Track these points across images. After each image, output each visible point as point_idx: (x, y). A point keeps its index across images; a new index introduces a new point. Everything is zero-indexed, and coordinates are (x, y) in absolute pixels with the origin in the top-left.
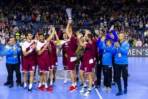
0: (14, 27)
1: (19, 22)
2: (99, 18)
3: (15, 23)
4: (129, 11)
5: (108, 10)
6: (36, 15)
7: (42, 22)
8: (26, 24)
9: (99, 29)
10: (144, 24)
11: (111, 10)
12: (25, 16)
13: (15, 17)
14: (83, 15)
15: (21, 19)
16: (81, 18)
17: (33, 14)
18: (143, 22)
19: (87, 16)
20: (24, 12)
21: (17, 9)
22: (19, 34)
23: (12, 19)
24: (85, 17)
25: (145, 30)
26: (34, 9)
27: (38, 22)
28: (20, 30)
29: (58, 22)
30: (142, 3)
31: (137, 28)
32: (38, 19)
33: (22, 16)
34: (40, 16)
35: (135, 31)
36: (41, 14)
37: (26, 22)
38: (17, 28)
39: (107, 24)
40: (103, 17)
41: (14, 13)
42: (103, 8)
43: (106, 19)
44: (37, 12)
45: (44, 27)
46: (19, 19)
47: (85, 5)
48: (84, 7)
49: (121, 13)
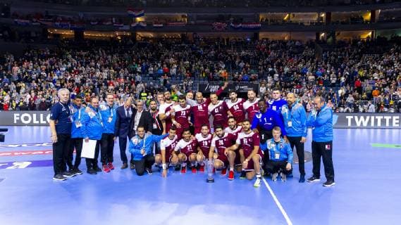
0: (138, 83)
1: (146, 76)
2: (266, 69)
3: (138, 77)
4: (313, 58)
5: (280, 57)
6: (169, 66)
7: (179, 76)
8: (154, 79)
10: (338, 78)
11: (285, 56)
12: (153, 67)
13: (139, 69)
14: (242, 64)
15: (148, 71)
16: (238, 69)
17: (166, 64)
18: (337, 74)
19: (248, 65)
20: (151, 61)
21: (143, 58)
22: (146, 94)
23: (135, 72)
24: (245, 67)
25: (339, 86)
26: (167, 57)
27: (173, 75)
28: (146, 88)
29: (204, 75)
30: (334, 43)
31: (327, 84)
32: (174, 71)
33: (149, 67)
34: (176, 66)
35: (324, 88)
36: (178, 63)
37: (155, 77)
38: (142, 85)
39: (279, 77)
40: (273, 67)
41: (137, 63)
42: (272, 54)
43: (278, 68)
44: (172, 60)
45: (182, 83)
46: (144, 72)
47: (245, 49)
48: (243, 52)
49: (301, 61)
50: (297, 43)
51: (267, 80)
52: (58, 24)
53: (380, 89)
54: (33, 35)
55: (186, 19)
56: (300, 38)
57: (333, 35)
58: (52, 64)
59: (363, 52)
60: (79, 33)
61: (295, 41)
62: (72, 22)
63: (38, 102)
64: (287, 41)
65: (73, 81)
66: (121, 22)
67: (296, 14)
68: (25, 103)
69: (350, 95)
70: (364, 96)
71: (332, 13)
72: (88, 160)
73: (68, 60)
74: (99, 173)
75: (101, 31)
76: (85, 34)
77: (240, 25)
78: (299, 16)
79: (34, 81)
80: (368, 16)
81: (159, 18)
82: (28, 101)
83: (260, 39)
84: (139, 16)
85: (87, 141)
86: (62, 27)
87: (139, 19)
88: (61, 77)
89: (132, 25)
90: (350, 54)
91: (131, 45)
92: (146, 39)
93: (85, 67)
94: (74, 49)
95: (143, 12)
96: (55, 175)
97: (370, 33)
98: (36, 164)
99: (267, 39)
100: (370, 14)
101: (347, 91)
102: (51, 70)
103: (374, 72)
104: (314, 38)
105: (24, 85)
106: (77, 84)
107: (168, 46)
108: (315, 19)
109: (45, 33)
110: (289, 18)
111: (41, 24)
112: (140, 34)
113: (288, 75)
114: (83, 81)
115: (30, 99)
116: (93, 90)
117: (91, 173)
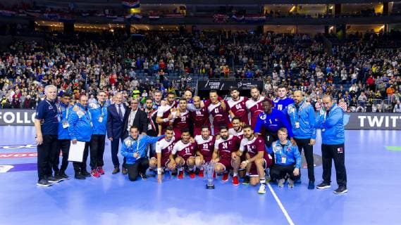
0: (132, 79)
1: (140, 72)
2: (271, 65)
3: (132, 73)
4: (322, 53)
5: (286, 51)
6: (166, 61)
7: (177, 71)
8: (150, 74)
9: (271, 82)
10: (348, 74)
11: (291, 51)
12: (149, 62)
13: (133, 64)
14: (245, 59)
15: (143, 66)
16: (240, 64)
17: (163, 58)
18: (348, 70)
19: (251, 60)
20: (147, 55)
21: (137, 52)
22: (138, 92)
23: (129, 67)
24: (248, 62)
25: (351, 83)
26: (164, 51)
27: (171, 71)
28: (141, 84)
29: (204, 71)
30: (344, 36)
31: (337, 80)
32: (170, 66)
33: (144, 61)
34: (173, 61)
35: (333, 85)
36: (175, 58)
37: (150, 72)
38: (137, 82)
39: (286, 73)
40: (278, 63)
41: (131, 57)
42: (278, 48)
43: (284, 64)
44: (169, 55)
46: (139, 67)
47: (249, 43)
48: (247, 47)
49: (308, 56)
50: (304, 37)
51: (272, 76)
52: (46, 15)
53: (394, 87)
54: (19, 26)
55: (185, 11)
56: (306, 31)
57: (343, 28)
58: (39, 57)
59: (376, 46)
60: (69, 26)
61: (302, 35)
62: (62, 14)
63: (22, 100)
64: (294, 34)
65: (61, 77)
66: (114, 13)
67: (303, 6)
68: (8, 101)
69: (362, 93)
70: (378, 94)
71: (342, 5)
72: (75, 163)
73: (56, 54)
74: (87, 178)
75: (92, 23)
76: (75, 26)
77: (243, 17)
78: (305, 9)
79: (19, 77)
80: (380, 9)
81: (155, 10)
82: (12, 99)
83: (265, 31)
84: (134, 7)
85: (75, 143)
86: (50, 19)
87: (133, 10)
88: (49, 73)
89: (127, 17)
90: (361, 50)
91: (125, 39)
92: (141, 31)
93: (75, 62)
94: (63, 43)
95: (138, 2)
96: (39, 180)
97: (383, 27)
98: (18, 168)
99: (272, 32)
100: (382, 7)
101: (359, 89)
102: (38, 64)
103: (387, 69)
104: (323, 31)
105: (8, 81)
106: (65, 80)
107: (165, 40)
108: (324, 11)
109: (33, 25)
110: (295, 10)
111: (28, 15)
112: (135, 27)
113: (296, 71)
114: (73, 77)
115: (14, 97)
116: (83, 87)
117: (79, 179)
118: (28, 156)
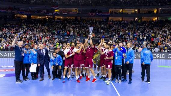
0: (55, 39)
1: (59, 36)
2: (112, 33)
3: (56, 36)
4: (132, 28)
5: (118, 28)
6: (70, 31)
7: (74, 36)
8: (63, 37)
9: (112, 40)
10: (143, 37)
11: (120, 27)
12: (63, 32)
13: (56, 32)
14: (102, 31)
15: (60, 34)
16: (100, 33)
17: (68, 30)
18: (143, 35)
19: (104, 31)
20: (62, 29)
21: (58, 27)
22: (58, 44)
23: (54, 34)
25: (144, 41)
26: (69, 27)
27: (71, 35)
29: (85, 35)
30: (141, 22)
31: (138, 40)
32: (71, 34)
33: (60, 31)
34: (73, 31)
36: (74, 30)
37: (63, 36)
38: (58, 40)
39: (118, 36)
40: (115, 32)
41: (55, 30)
42: (115, 26)
43: (117, 33)
44: (71, 29)
45: (75, 39)
46: (58, 34)
47: (103, 24)
48: (102, 26)
49: (127, 30)
50: (126, 22)
51: (113, 38)
52: (19, 12)
53: (161, 42)
54: (8, 17)
55: (77, 11)
56: (126, 20)
57: (141, 18)
58: (16, 30)
59: (154, 26)
60: (29, 16)
61: (125, 21)
62: (26, 11)
63: (9, 47)
64: (121, 21)
65: (26, 37)
66: (48, 12)
67: (125, 9)
68: (3, 48)
69: (148, 45)
70: (154, 45)
71: (141, 9)
72: (32, 73)
73: (24, 29)
75: (39, 16)
76: (32, 17)
77: (101, 14)
78: (126, 11)
79: (8, 38)
80: (156, 11)
81: (65, 10)
82: (5, 47)
83: (110, 20)
84: (56, 9)
86: (22, 14)
87: (56, 11)
88: (21, 36)
89: (54, 13)
90: (148, 27)
91: (53, 22)
92: (60, 19)
93: (32, 31)
94: (26, 24)
95: (58, 7)
97: (156, 18)
98: (8, 75)
99: (113, 20)
100: (156, 10)
101: (147, 43)
102: (16, 32)
103: (158, 35)
104: (133, 20)
105: (3, 39)
106: (28, 39)
107: (69, 23)
108: (133, 12)
109: (14, 16)
110: (122, 11)
111: (12, 12)
112: (57, 17)
113: (122, 36)
114: (31, 38)
115: (6, 46)
116: (35, 42)
117: (34, 80)
118: (12, 71)
